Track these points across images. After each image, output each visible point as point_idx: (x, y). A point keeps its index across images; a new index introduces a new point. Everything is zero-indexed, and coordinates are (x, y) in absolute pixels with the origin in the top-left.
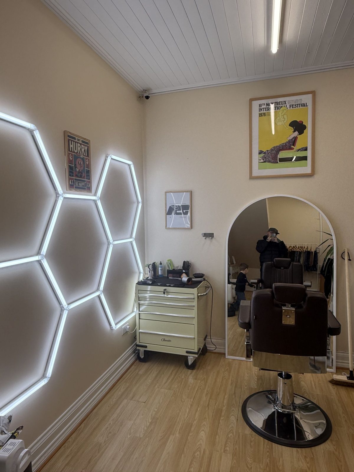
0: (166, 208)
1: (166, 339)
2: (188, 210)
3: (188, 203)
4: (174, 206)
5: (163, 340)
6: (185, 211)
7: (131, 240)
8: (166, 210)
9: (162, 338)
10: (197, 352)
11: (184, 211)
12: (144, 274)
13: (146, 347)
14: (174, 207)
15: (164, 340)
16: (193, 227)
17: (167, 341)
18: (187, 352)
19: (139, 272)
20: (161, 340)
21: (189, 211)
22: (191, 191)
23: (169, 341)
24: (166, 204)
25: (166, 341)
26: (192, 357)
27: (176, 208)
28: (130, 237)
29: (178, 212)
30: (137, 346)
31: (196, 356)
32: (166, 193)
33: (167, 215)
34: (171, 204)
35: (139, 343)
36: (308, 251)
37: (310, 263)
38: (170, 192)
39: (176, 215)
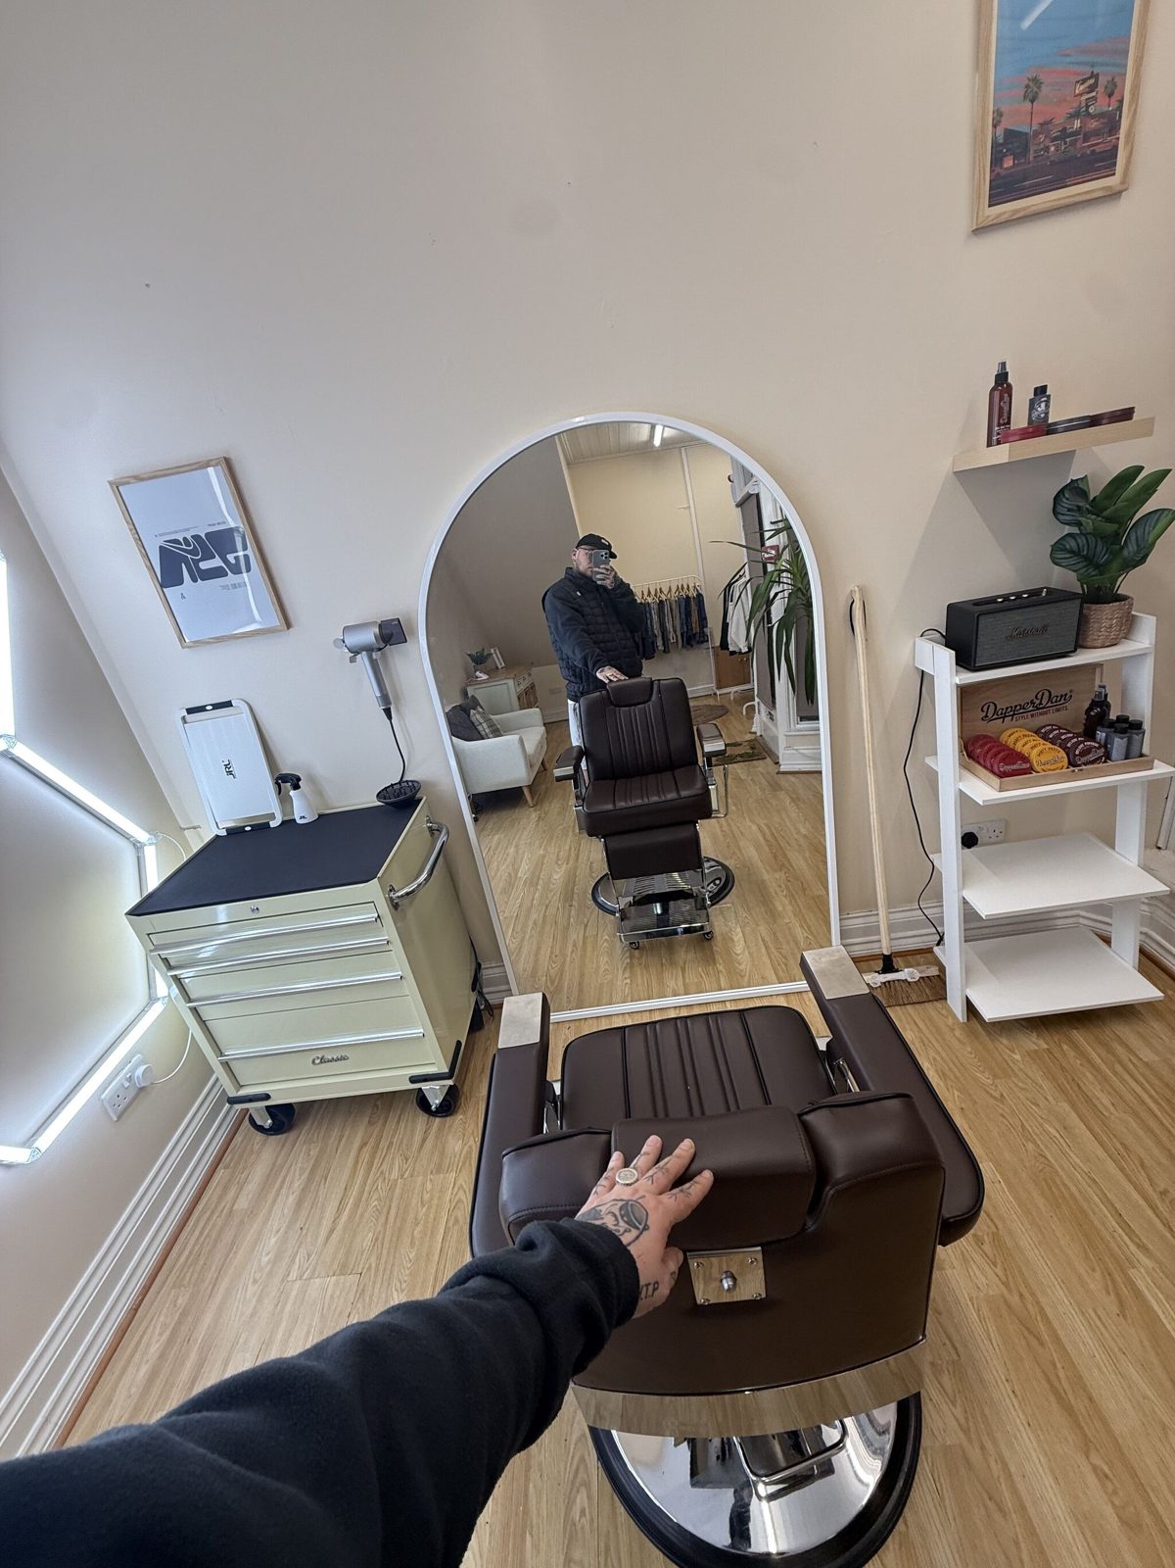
0: (145, 556)
1: (328, 1057)
2: (245, 548)
4: (177, 542)
5: (318, 1061)
6: (235, 558)
8: (150, 568)
9: (314, 1056)
10: (447, 1071)
11: (231, 558)
13: (267, 1097)
14: (182, 550)
15: (323, 1060)
16: (291, 620)
17: (332, 1060)
18: (414, 1080)
19: (134, 845)
20: (313, 1062)
21: (250, 552)
22: (228, 461)
23: (343, 1059)
24: (139, 540)
25: (329, 1062)
27: (190, 552)
29: (203, 566)
30: (234, 1101)
31: (450, 1082)
32: (115, 485)
33: (165, 590)
34: (160, 535)
35: (237, 1092)
36: (688, 597)
37: (694, 625)
38: (132, 480)
39: (202, 580)
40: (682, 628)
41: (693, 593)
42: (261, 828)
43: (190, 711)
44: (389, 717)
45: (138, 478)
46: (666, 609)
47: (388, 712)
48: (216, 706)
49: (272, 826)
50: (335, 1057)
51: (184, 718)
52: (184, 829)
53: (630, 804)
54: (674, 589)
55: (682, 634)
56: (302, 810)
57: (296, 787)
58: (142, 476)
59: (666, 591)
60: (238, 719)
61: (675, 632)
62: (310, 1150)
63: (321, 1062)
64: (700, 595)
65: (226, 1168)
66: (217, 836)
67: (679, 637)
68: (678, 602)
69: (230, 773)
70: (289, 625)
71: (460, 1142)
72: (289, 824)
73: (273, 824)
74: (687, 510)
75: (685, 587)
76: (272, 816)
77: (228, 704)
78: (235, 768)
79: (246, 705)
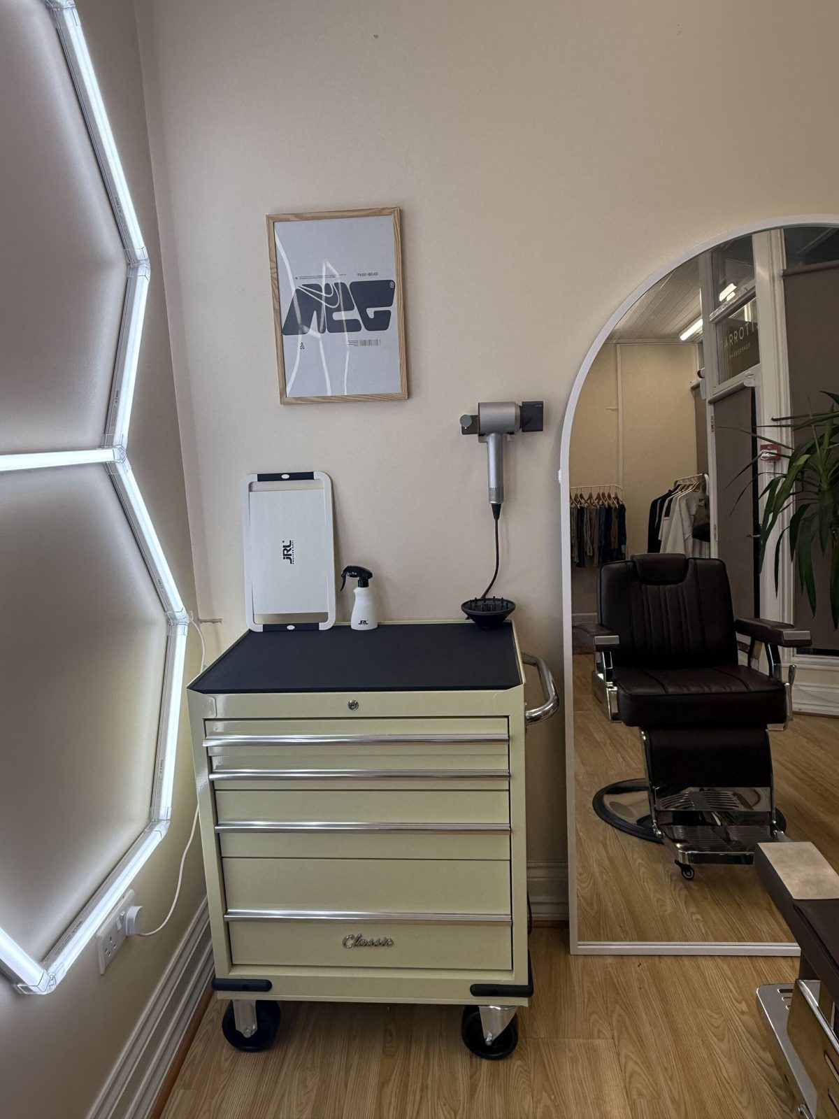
0: (277, 298)
1: (367, 937)
2: (390, 304)
3: (386, 271)
4: (318, 287)
5: (350, 942)
6: (375, 312)
7: (105, 455)
8: (278, 312)
9: (348, 934)
10: (523, 983)
11: (371, 312)
12: (190, 625)
13: (266, 986)
14: (320, 297)
15: (359, 942)
16: (414, 388)
17: (373, 944)
18: (478, 990)
19: (168, 621)
20: (345, 943)
21: (394, 309)
22: (401, 213)
23: (386, 943)
24: (276, 281)
25: (366, 945)
26: (499, 1008)
27: (327, 300)
28: (97, 441)
29: (336, 316)
30: (219, 985)
31: (524, 1002)
32: (273, 220)
33: (284, 336)
34: (301, 278)
35: (230, 971)
36: (609, 506)
37: (612, 539)
38: (292, 218)
39: (330, 331)
40: (600, 541)
41: (614, 504)
42: (307, 627)
43: (262, 478)
44: (497, 515)
45: (300, 217)
46: (586, 518)
47: (497, 509)
48: (295, 477)
49: (320, 629)
50: (375, 940)
51: (250, 485)
52: (201, 622)
53: (685, 691)
54: (595, 497)
55: (599, 548)
56: (361, 615)
57: (364, 584)
58: (304, 215)
59: (586, 498)
60: (315, 497)
61: (592, 544)
62: (306, 1079)
63: (355, 945)
64: (622, 508)
65: (187, 1087)
66: (250, 631)
67: (596, 550)
68: (599, 511)
69: (287, 556)
70: (409, 395)
71: (529, 1097)
72: (341, 630)
73: (323, 626)
74: (615, 413)
75: (606, 495)
76: (324, 617)
77: (309, 476)
78: (295, 551)
79: (330, 481)
